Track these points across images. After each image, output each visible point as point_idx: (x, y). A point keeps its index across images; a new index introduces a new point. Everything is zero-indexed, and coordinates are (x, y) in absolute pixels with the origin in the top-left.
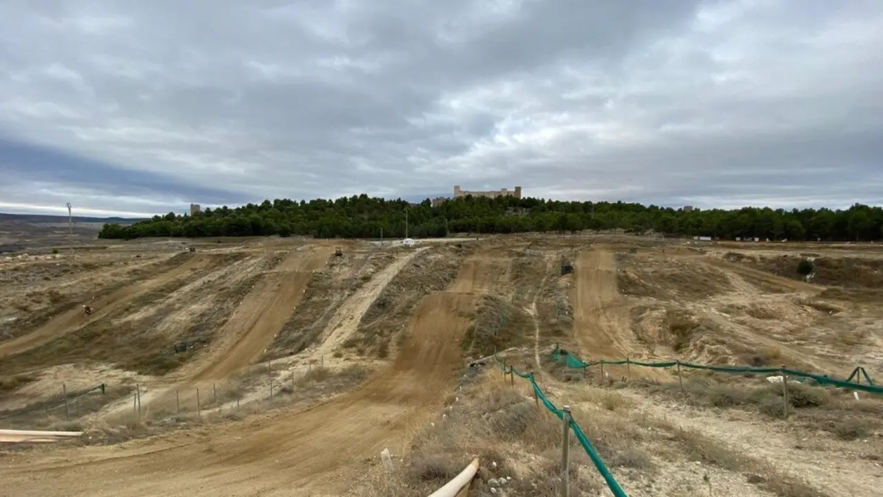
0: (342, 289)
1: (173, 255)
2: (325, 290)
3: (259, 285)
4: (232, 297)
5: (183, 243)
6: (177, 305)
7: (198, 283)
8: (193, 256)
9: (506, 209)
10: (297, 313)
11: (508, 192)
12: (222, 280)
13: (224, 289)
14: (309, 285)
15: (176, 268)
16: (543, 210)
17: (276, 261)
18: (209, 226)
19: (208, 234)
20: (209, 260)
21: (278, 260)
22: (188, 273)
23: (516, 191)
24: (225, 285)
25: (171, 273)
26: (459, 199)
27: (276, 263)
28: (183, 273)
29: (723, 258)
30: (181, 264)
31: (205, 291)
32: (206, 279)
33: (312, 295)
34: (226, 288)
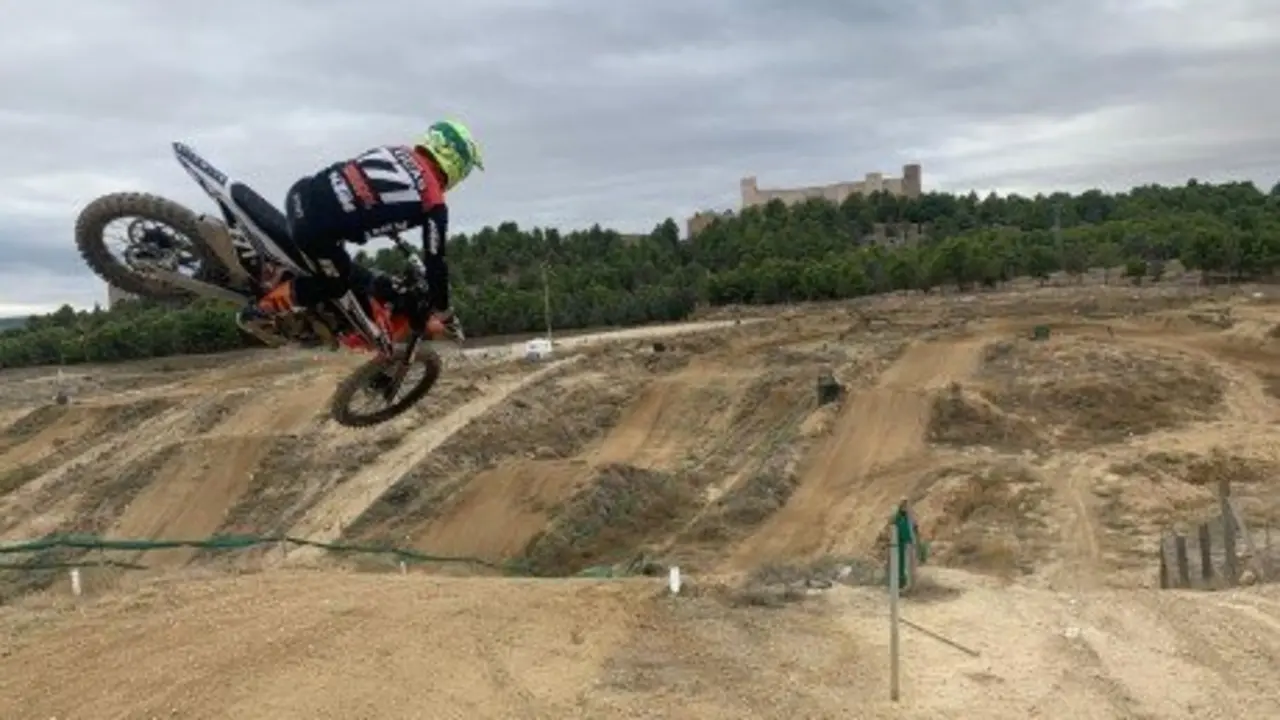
0: (329, 468)
1: (25, 412)
2: (294, 473)
3: (168, 469)
4: (114, 496)
5: (88, 379)
6: (10, 519)
7: (59, 472)
8: (60, 415)
9: (867, 230)
10: (229, 523)
11: (886, 182)
12: (103, 463)
13: (101, 481)
14: (263, 465)
15: (25, 441)
16: (963, 226)
17: (219, 412)
18: (144, 334)
19: (145, 351)
20: (92, 420)
21: (220, 412)
22: (47, 450)
23: (907, 176)
24: (104, 474)
25: (16, 451)
26: (749, 214)
27: (218, 420)
28: (39, 449)
29: (1267, 335)
30: (38, 432)
31: (67, 488)
32: (73, 463)
33: (265, 485)
34: (107, 478)
